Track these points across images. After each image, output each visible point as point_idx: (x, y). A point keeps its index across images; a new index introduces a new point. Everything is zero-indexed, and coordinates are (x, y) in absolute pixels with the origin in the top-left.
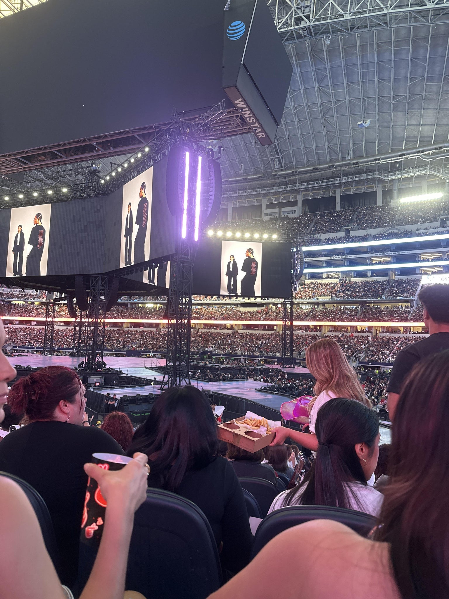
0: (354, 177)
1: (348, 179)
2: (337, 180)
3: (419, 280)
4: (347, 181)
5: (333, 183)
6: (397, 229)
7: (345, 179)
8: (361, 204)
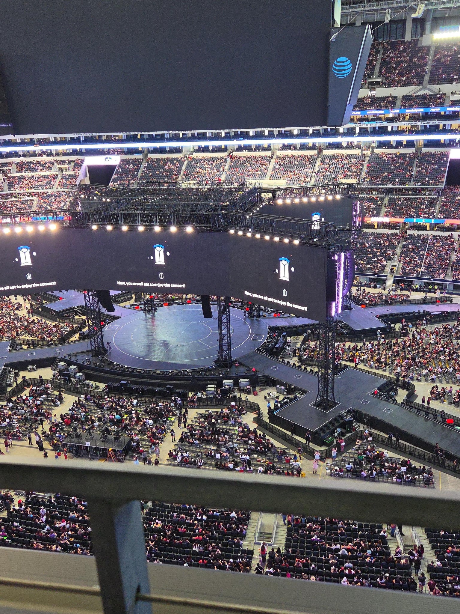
0: (382, 4)
1: (373, 5)
2: (359, 7)
3: (447, 155)
4: (372, 8)
5: (355, 10)
6: (429, 90)
7: (370, 6)
8: (385, 36)
